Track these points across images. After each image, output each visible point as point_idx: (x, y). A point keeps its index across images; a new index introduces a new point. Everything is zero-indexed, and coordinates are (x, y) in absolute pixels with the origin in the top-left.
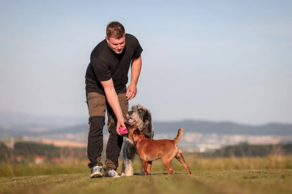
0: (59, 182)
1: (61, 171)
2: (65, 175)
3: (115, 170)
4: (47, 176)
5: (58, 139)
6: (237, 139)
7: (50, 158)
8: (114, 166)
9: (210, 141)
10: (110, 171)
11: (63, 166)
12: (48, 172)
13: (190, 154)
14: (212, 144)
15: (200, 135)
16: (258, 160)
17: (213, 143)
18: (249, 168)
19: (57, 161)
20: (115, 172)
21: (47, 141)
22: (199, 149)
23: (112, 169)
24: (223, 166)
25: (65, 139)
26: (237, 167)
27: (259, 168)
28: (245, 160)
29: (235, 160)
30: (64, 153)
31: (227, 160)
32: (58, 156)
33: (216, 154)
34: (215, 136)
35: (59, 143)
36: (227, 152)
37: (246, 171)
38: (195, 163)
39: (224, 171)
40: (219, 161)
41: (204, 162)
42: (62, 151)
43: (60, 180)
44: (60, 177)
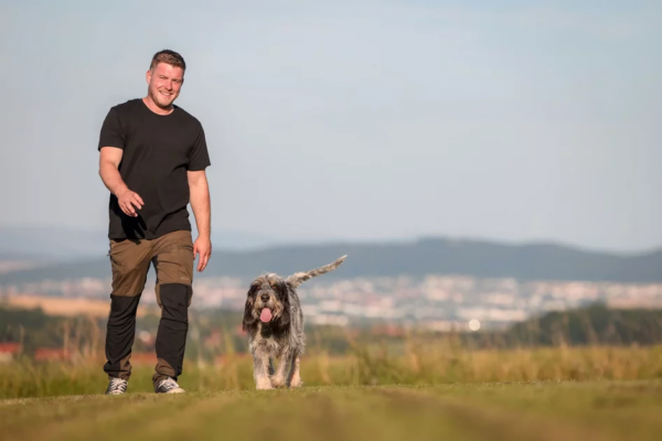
0: (59, 418)
1: (63, 386)
2: (77, 397)
3: (175, 379)
4: (23, 401)
5: (58, 294)
6: (573, 294)
7: (31, 348)
8: (172, 371)
9: (498, 298)
10: (164, 382)
11: (70, 373)
12: (28, 391)
13: (439, 335)
14: (502, 307)
15: (467, 283)
16: (636, 354)
17: (504, 306)
18: (608, 375)
19: (53, 356)
20: (174, 382)
21: (25, 300)
22: (466, 321)
23: (167, 377)
24: (533, 371)
25: (74, 295)
26: (573, 374)
27: (640, 376)
28: (598, 354)
29: (568, 354)
30: (73, 335)
31: (547, 353)
32: (57, 343)
33: (515, 335)
34: (510, 283)
35: (53, 306)
36: (545, 329)
37: (602, 385)
38: (454, 362)
39: (539, 385)
40: (523, 357)
41: (480, 360)
42: (66, 326)
43: (62, 410)
44: (62, 404)
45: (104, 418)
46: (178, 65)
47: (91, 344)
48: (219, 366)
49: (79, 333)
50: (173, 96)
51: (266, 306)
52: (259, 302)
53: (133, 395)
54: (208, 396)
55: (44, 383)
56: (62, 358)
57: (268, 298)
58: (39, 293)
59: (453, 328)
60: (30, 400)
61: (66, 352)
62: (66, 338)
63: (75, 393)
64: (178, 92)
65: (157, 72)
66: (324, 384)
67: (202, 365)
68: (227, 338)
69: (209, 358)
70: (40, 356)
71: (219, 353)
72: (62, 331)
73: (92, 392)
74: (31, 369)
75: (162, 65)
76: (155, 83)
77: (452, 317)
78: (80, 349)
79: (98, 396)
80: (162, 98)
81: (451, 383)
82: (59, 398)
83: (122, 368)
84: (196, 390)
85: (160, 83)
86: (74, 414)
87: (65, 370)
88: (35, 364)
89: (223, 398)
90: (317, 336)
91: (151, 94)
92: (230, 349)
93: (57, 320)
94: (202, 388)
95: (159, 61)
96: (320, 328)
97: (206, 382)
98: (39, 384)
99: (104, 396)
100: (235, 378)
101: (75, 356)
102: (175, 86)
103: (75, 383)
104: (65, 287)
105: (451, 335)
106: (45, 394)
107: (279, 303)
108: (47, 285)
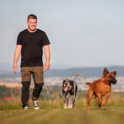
0: (10, 116)
1: (11, 108)
2: (15, 111)
5: (10, 82)
11: (13, 104)
12: (1, 109)
13: (117, 93)
19: (8, 99)
25: (14, 82)
30: (14, 93)
32: (9, 95)
35: (8, 85)
38: (121, 101)
42: (12, 90)
43: (11, 114)
44: (11, 112)
45: (23, 116)
46: (35, 19)
47: (19, 96)
48: (55, 102)
49: (15, 93)
50: (35, 27)
51: (67, 87)
52: (65, 85)
53: (31, 110)
54: (52, 110)
55: (6, 106)
56: (11, 100)
57: (67, 84)
58: (4, 81)
59: (121, 91)
60: (2, 111)
61: (12, 98)
62: (12, 94)
63: (15, 109)
64: (36, 25)
65: (29, 21)
66: (85, 107)
67: (50, 102)
68: (57, 94)
69: (52, 99)
70: (5, 99)
71: (55, 98)
72: (11, 92)
73: (19, 109)
74: (2, 103)
75: (30, 19)
76: (29, 24)
77: (121, 88)
78: (16, 97)
79: (21, 110)
80: (32, 28)
81: (120, 107)
82: (10, 111)
83: (27, 104)
84: (49, 108)
85: (31, 24)
86: (14, 115)
87: (12, 103)
88: (3, 101)
89: (56, 111)
90: (82, 93)
91: (29, 27)
92: (58, 97)
93: (9, 89)
94: (50, 108)
95: (29, 18)
96: (83, 91)
97: (51, 106)
98: (4, 107)
99: (23, 110)
100: (59, 105)
101: (15, 99)
102: (35, 24)
103: (14, 106)
104: (12, 80)
105: (120, 93)
106: (6, 110)
107: (70, 86)
108: (7, 79)
